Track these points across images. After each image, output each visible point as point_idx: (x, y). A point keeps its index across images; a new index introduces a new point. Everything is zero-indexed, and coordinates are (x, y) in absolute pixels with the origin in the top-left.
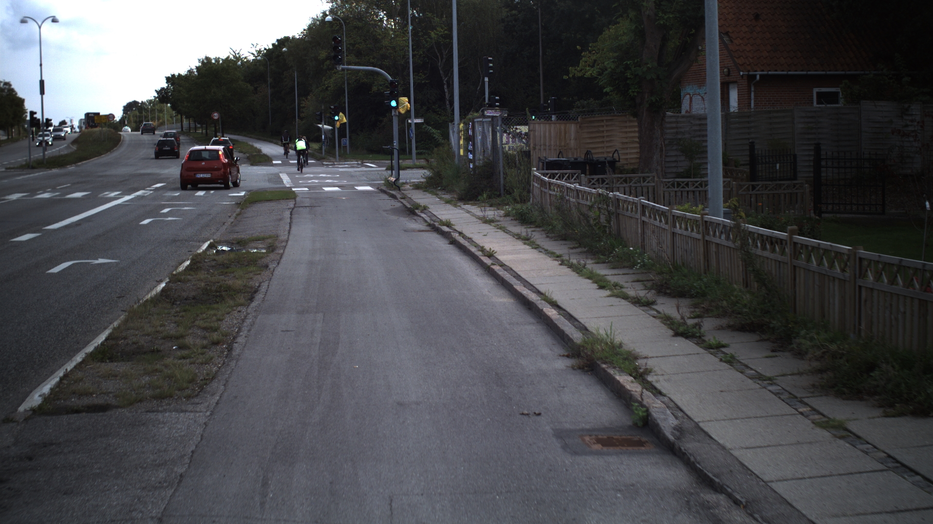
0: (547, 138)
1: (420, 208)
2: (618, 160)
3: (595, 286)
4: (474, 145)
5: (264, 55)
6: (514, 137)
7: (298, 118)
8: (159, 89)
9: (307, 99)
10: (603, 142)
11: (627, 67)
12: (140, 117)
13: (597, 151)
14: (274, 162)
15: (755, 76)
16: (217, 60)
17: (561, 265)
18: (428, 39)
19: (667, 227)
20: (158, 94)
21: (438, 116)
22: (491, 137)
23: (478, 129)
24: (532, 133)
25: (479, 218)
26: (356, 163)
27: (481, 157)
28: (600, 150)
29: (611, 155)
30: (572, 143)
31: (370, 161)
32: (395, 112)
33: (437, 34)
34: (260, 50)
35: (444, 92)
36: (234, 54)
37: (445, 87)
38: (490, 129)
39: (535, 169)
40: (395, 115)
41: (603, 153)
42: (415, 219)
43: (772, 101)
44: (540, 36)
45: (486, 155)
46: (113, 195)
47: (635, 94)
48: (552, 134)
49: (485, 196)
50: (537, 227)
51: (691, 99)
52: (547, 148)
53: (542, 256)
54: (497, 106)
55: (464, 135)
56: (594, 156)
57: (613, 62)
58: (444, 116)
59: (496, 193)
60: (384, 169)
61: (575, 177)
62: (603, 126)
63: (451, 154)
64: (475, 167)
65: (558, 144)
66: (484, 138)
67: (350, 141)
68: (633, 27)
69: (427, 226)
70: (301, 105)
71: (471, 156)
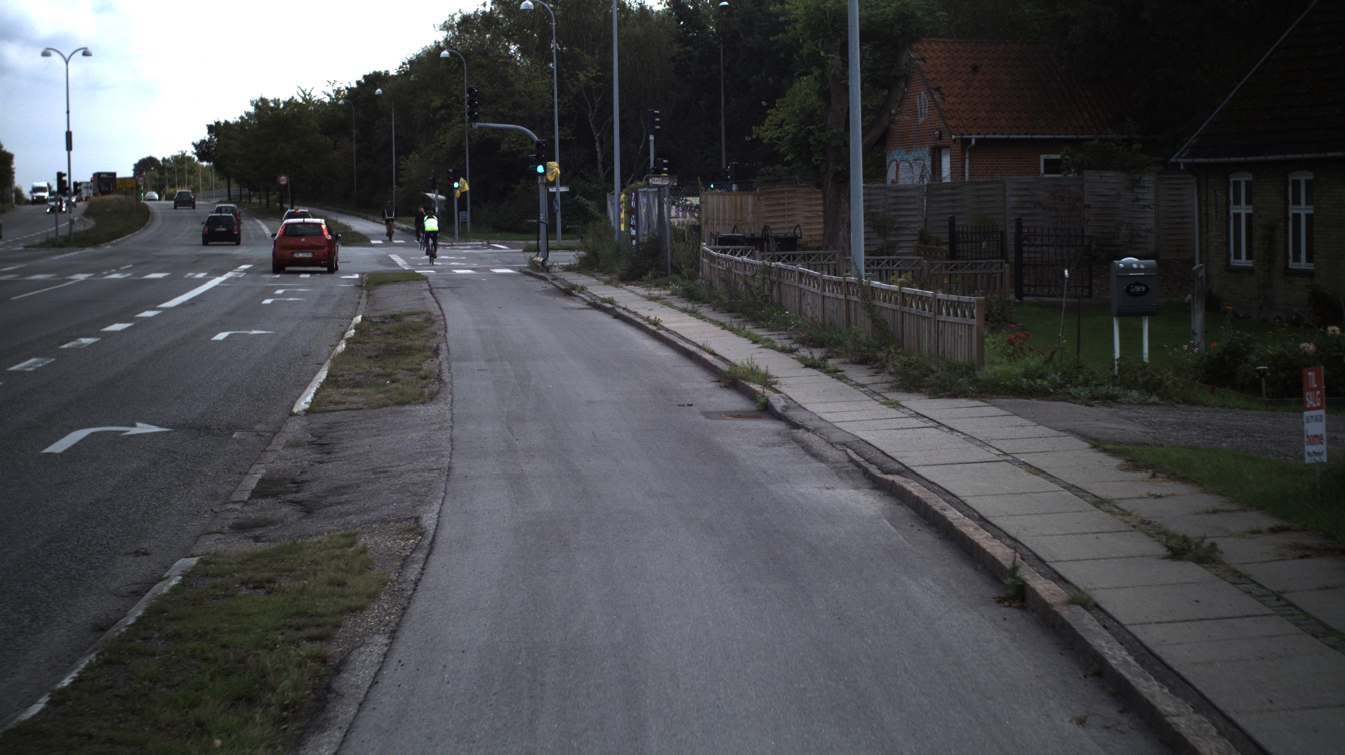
0: (721, 211)
1: (578, 289)
2: (799, 236)
3: (751, 342)
4: (637, 219)
5: (346, 98)
6: (683, 210)
7: (396, 184)
8: (199, 142)
9: (408, 159)
10: (784, 216)
11: (810, 133)
12: (160, 180)
13: (776, 226)
14: (373, 242)
15: (970, 139)
16: (276, 102)
17: (723, 329)
18: (575, 83)
19: (819, 292)
20: (196, 149)
21: (588, 183)
22: (657, 209)
23: (643, 200)
24: (703, 206)
25: (643, 296)
26: (481, 243)
27: (646, 233)
28: (780, 226)
29: (792, 231)
30: (750, 218)
31: (499, 242)
32: (542, 179)
33: (588, 76)
34: (339, 88)
35: (596, 152)
36: (303, 96)
37: (597, 145)
38: (656, 201)
39: (705, 244)
40: (542, 183)
41: (784, 228)
42: (573, 300)
43: (990, 170)
44: (722, 80)
45: (651, 230)
46: (201, 275)
47: (819, 162)
48: (727, 207)
49: (650, 275)
50: (704, 303)
51: (898, 166)
52: (721, 222)
53: (707, 324)
54: (665, 172)
55: (625, 207)
56: (772, 232)
57: (795, 127)
58: (595, 183)
59: (662, 273)
60: (521, 250)
61: (749, 253)
62: (784, 198)
63: (609, 230)
64: (638, 244)
65: (733, 217)
66: (649, 211)
67: (471, 215)
68: (817, 88)
69: (587, 304)
70: (400, 167)
71: (633, 232)
